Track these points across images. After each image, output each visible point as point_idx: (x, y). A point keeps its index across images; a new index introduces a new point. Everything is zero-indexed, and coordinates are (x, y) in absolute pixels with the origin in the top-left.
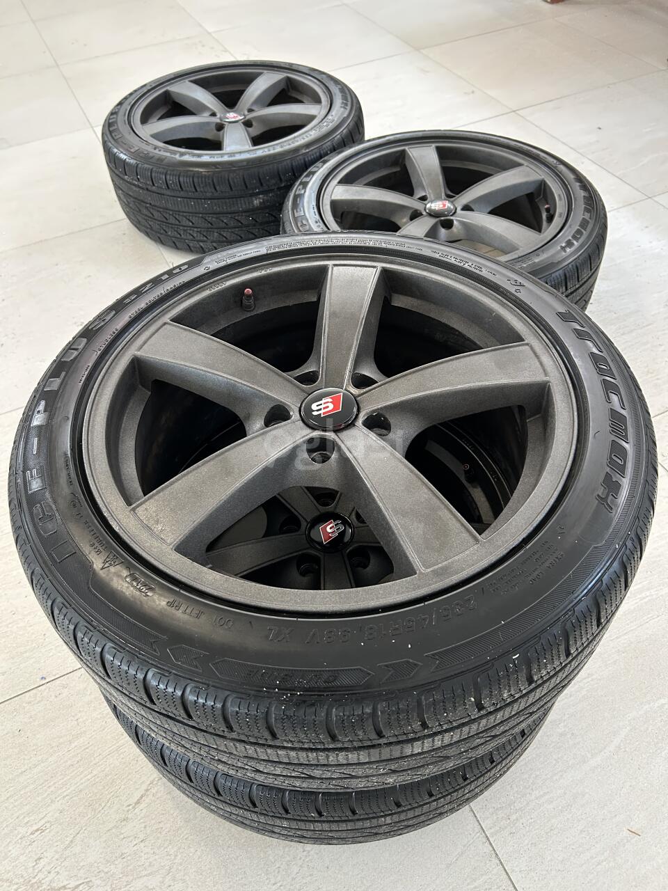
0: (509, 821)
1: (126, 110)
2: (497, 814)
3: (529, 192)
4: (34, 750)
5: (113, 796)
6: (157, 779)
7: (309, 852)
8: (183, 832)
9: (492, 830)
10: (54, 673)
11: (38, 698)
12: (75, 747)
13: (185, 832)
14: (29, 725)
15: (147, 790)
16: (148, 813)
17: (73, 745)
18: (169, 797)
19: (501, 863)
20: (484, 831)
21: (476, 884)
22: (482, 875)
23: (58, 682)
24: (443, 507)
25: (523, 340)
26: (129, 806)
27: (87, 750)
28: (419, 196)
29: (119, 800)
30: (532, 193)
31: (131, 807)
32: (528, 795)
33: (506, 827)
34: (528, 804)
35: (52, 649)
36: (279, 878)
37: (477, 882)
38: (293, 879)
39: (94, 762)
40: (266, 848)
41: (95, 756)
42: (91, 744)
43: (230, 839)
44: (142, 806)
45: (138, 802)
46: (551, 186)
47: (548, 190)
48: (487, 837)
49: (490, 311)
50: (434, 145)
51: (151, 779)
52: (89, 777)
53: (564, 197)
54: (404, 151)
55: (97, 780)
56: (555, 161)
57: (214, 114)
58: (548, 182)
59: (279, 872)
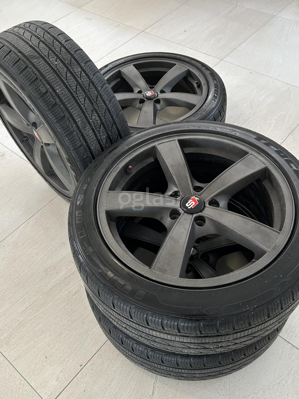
0: (292, 333)
2: (287, 332)
3: (184, 76)
4: (96, 395)
5: (141, 396)
6: (155, 381)
7: (229, 378)
8: (178, 395)
9: (289, 338)
10: (85, 362)
11: (84, 374)
12: (113, 385)
13: (179, 395)
14: (87, 387)
15: (154, 387)
16: (160, 395)
17: (112, 385)
18: (164, 385)
19: (297, 348)
20: (286, 340)
21: (292, 359)
22: (293, 355)
23: (88, 364)
24: (261, 226)
25: (248, 153)
26: (150, 396)
27: (119, 384)
28: (137, 92)
29: (145, 396)
30: (185, 77)
31: (151, 396)
32: (294, 321)
33: (293, 335)
34: (296, 324)
35: (77, 352)
36: (224, 393)
37: (292, 358)
38: (229, 390)
39: (125, 387)
40: (212, 385)
41: (124, 385)
42: (119, 381)
43: (198, 388)
44: (156, 394)
45: (153, 393)
46: (192, 71)
47: (192, 74)
48: (288, 341)
49: (229, 145)
50: (132, 64)
51: (153, 382)
52: (127, 394)
53: (201, 75)
54: (120, 71)
55: (131, 393)
56: (189, 59)
58: (190, 70)
59: (222, 391)
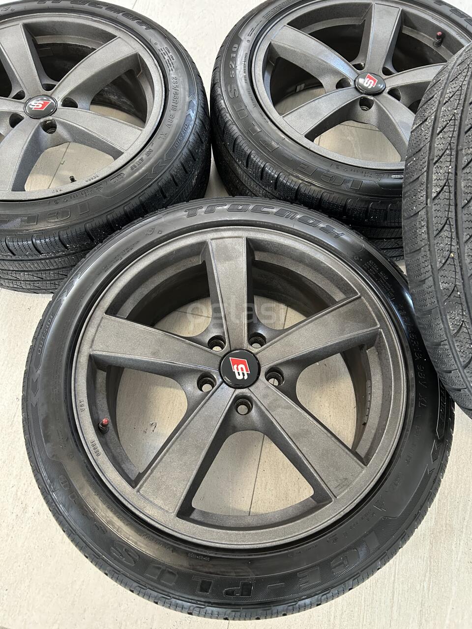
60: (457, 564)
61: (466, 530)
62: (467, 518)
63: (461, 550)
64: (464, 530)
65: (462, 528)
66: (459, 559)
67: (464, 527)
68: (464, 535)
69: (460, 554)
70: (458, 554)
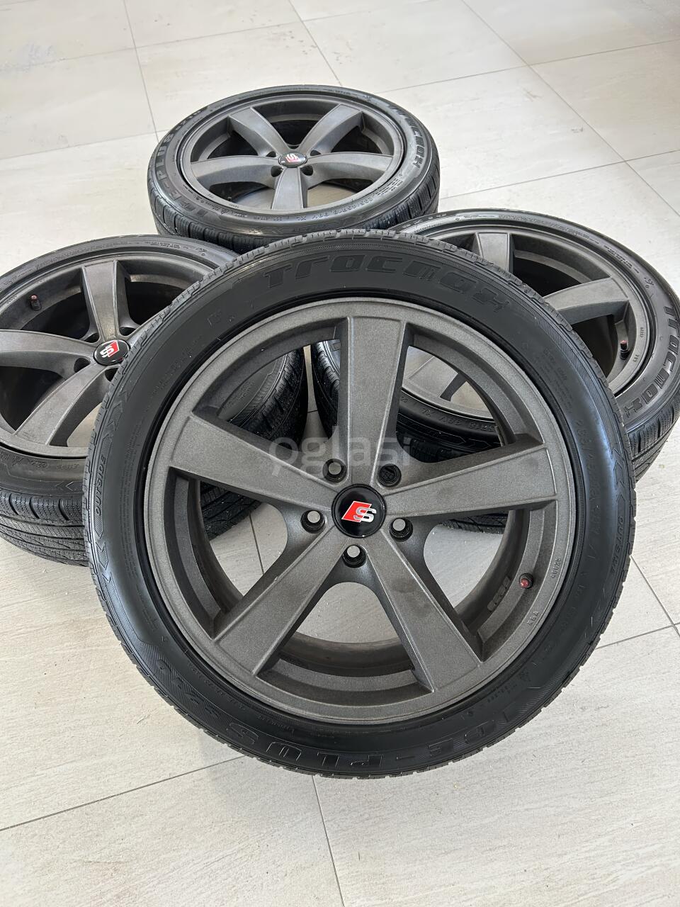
1: (179, 141)
3: (608, 314)
30: (611, 316)
50: (509, 233)
57: (272, 155)
58: (632, 306)
60: (51, 653)
61: (88, 651)
62: (99, 648)
63: (65, 652)
64: (87, 649)
65: (88, 646)
66: (56, 652)
67: (90, 648)
68: (81, 650)
69: (62, 652)
70: (61, 649)
